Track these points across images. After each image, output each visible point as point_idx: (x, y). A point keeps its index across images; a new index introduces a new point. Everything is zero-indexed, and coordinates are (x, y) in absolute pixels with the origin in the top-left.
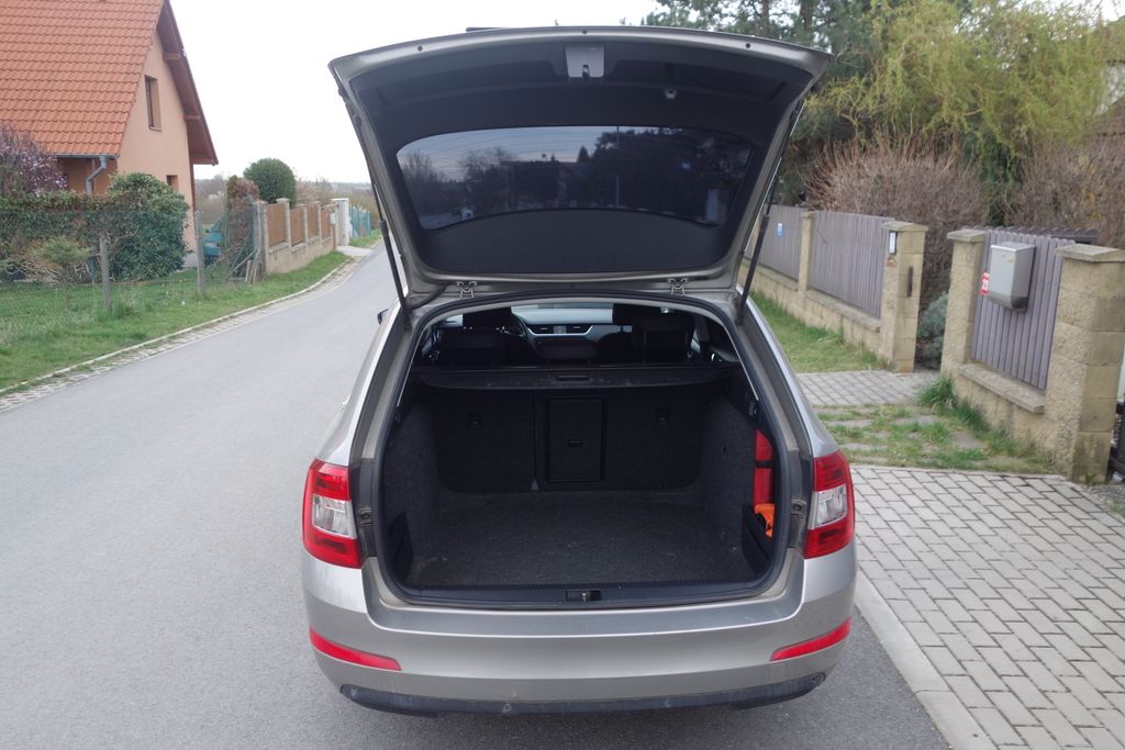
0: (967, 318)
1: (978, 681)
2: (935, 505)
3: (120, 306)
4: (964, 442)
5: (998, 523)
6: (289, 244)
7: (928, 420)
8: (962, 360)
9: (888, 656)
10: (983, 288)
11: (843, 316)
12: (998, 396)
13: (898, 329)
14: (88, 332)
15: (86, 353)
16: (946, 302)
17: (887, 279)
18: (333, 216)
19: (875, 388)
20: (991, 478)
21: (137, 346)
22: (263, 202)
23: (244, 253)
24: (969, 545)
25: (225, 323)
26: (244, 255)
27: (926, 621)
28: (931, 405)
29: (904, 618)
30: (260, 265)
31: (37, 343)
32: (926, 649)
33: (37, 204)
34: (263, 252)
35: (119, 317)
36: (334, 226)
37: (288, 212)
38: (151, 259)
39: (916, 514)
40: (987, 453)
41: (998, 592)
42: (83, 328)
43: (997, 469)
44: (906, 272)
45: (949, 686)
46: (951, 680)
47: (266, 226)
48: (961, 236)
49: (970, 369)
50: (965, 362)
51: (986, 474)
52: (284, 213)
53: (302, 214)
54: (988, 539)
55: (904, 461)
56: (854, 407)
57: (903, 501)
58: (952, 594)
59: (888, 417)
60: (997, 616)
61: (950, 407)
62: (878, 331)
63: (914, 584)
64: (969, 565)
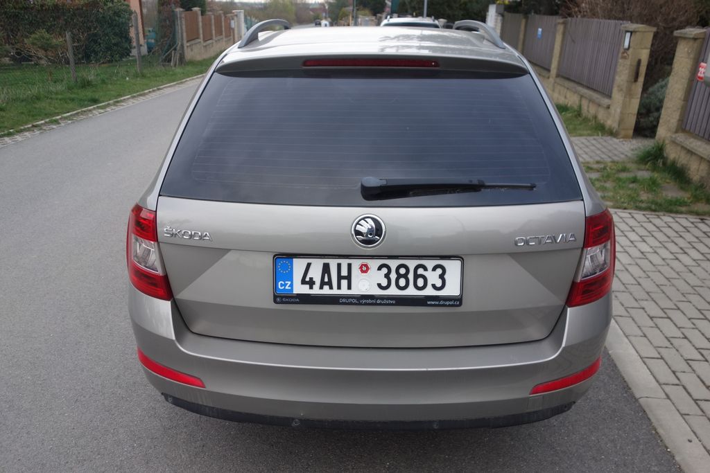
0: (683, 98)
1: (689, 391)
2: (650, 240)
3: (83, 80)
4: (671, 192)
5: (699, 256)
6: (201, 40)
7: (644, 174)
8: (674, 130)
9: (615, 365)
10: (699, 75)
11: (582, 96)
12: (702, 158)
13: (624, 106)
14: (60, 97)
15: (57, 111)
16: (666, 85)
17: (620, 68)
18: (232, 22)
19: (604, 150)
20: (692, 220)
21: (92, 107)
22: (181, 9)
23: (170, 45)
24: (678, 273)
25: (154, 93)
26: (170, 46)
27: (645, 336)
28: (646, 164)
29: (628, 332)
30: (180, 54)
31: (24, 103)
32: (646, 360)
33: (32, 8)
34: (182, 46)
35: (82, 87)
36: (233, 30)
37: (200, 18)
38: (109, 49)
39: (635, 246)
40: (689, 201)
41: (702, 314)
42: (57, 93)
43: (697, 214)
44: (635, 63)
45: (666, 394)
46: (667, 389)
47: (184, 27)
48: (686, 34)
49: (681, 137)
50: (676, 132)
51: (690, 217)
52: (197, 18)
53: (210, 20)
54: (692, 269)
55: (625, 205)
56: (588, 163)
57: (626, 236)
58: (666, 313)
59: (614, 171)
60: (703, 334)
61: (661, 165)
62: (608, 107)
63: (635, 304)
64: (678, 290)
